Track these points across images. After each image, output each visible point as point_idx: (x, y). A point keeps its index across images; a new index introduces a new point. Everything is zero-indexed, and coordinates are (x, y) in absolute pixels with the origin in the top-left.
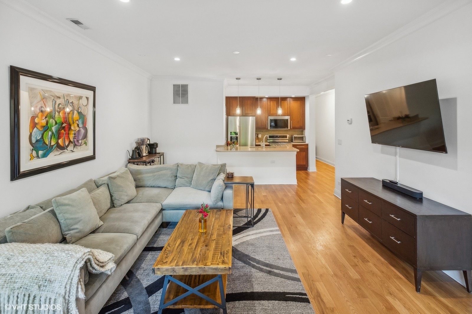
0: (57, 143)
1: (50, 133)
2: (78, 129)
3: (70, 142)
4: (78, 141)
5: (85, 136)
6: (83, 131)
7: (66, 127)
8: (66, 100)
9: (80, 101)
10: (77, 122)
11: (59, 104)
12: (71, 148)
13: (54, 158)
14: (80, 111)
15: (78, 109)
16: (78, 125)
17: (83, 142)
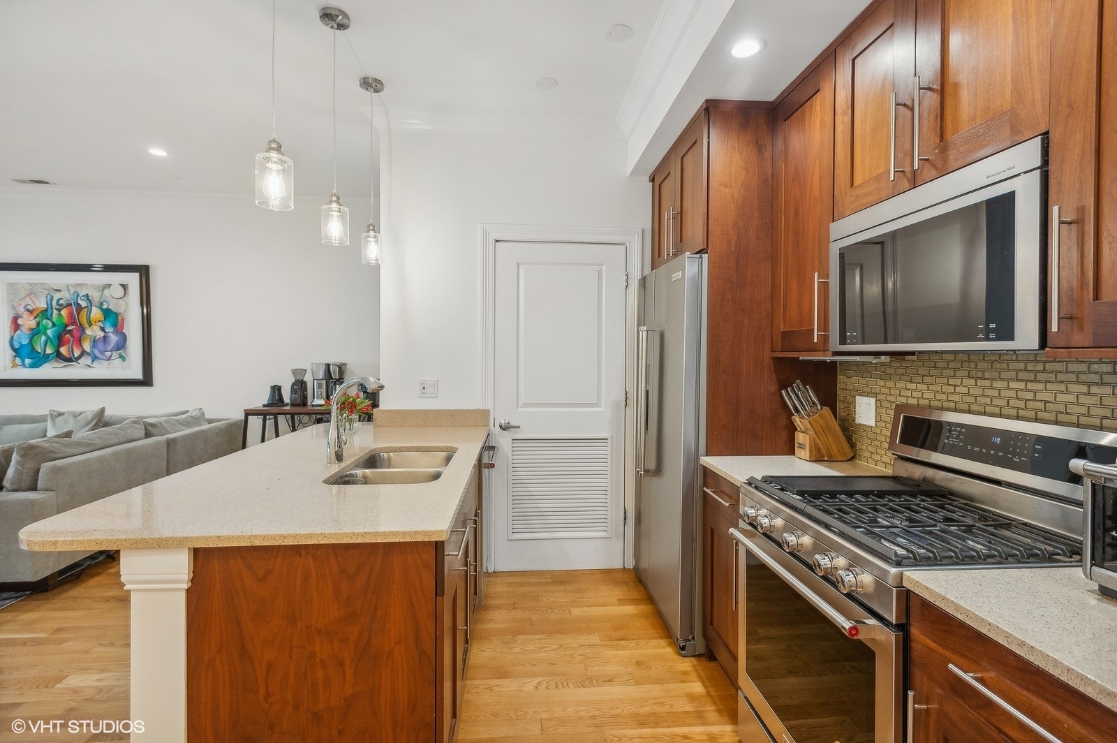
0: (58, 352)
1: (44, 338)
2: (101, 334)
3: (83, 353)
4: (101, 352)
5: (122, 345)
6: (114, 339)
7: (74, 331)
8: (72, 292)
9: (106, 292)
10: (100, 324)
11: (59, 300)
12: (86, 360)
13: (51, 370)
14: (105, 306)
15: (102, 304)
16: (103, 329)
17: (115, 355)
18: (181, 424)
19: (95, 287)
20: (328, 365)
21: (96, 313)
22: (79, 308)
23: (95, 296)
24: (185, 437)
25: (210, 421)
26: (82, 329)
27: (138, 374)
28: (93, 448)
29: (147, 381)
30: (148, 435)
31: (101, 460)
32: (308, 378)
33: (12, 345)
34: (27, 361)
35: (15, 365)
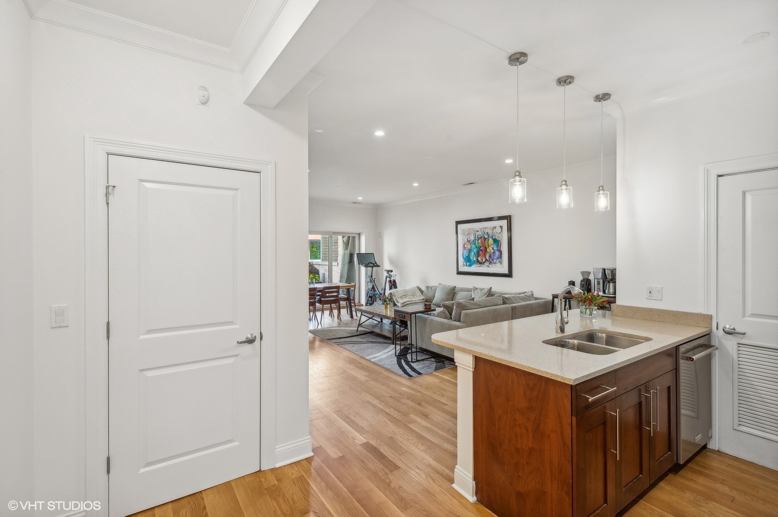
0: (477, 259)
1: (473, 253)
2: (493, 251)
3: (486, 260)
4: (493, 260)
5: (500, 257)
6: (497, 253)
7: (483, 250)
8: (483, 232)
9: (494, 230)
10: (492, 246)
11: (478, 235)
12: (487, 264)
13: (475, 268)
14: (494, 238)
15: (493, 236)
16: (493, 248)
17: (498, 261)
18: (520, 299)
19: (490, 228)
20: (604, 270)
21: (491, 241)
22: (485, 239)
23: (490, 232)
24: (521, 306)
25: (536, 299)
26: (486, 249)
27: (506, 271)
28: (480, 307)
29: (509, 275)
30: (504, 303)
31: (483, 312)
32: (591, 277)
33: (463, 256)
34: (468, 263)
35: (464, 265)
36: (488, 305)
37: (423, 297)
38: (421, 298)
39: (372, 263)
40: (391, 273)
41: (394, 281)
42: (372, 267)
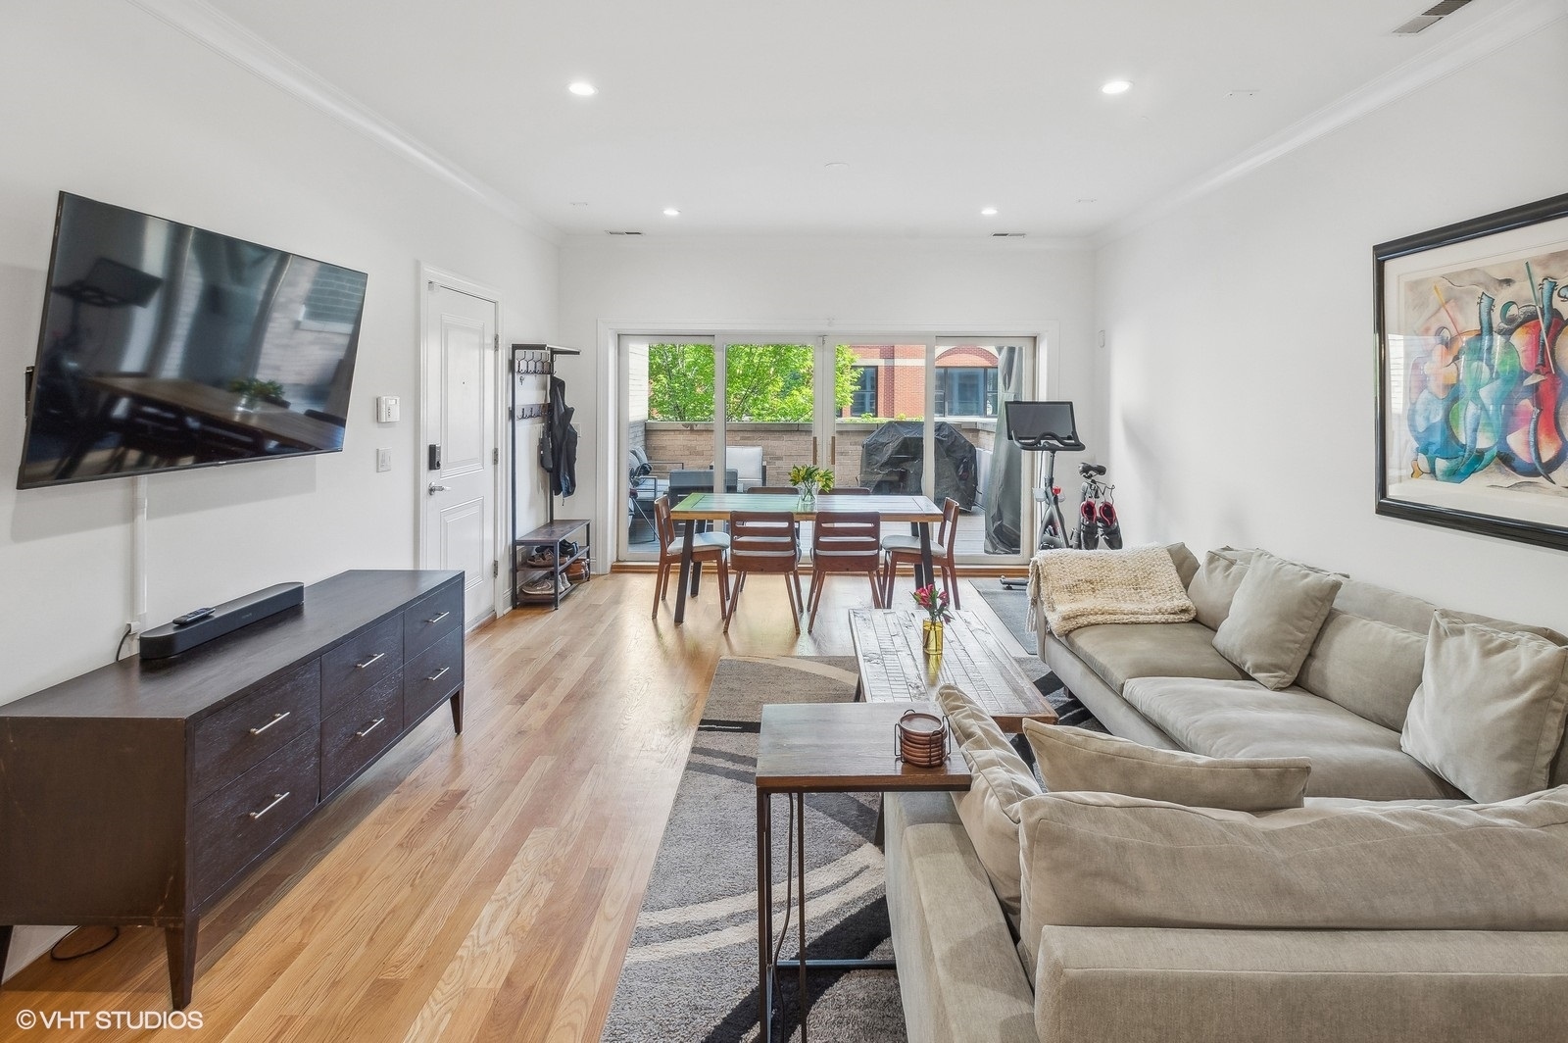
7: (1541, 389)
11: (1508, 307)
22: (1557, 323)
33: (1412, 427)
34: (1441, 464)
35: (1416, 473)
36: (1397, 906)
37: (1181, 601)
38: (1168, 605)
39: (1054, 437)
40: (1098, 478)
41: (1108, 510)
42: (1053, 450)
